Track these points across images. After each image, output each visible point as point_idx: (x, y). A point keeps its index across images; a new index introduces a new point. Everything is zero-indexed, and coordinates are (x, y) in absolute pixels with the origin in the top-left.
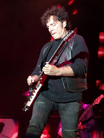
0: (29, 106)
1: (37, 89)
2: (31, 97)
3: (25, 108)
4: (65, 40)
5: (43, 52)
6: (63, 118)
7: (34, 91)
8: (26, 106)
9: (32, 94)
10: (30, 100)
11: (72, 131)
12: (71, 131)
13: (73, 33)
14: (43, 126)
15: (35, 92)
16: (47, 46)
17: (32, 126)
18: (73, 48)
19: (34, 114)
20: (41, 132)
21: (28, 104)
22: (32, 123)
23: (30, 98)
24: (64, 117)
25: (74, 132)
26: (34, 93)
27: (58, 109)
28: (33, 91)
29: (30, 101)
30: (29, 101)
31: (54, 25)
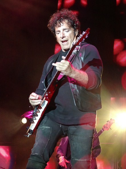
0: (33, 130)
1: (42, 108)
2: (35, 118)
3: (28, 133)
4: (75, 44)
5: (47, 67)
6: (73, 145)
7: (39, 110)
8: (29, 130)
9: (36, 115)
11: (84, 160)
12: (82, 160)
13: (85, 34)
14: (48, 156)
15: (39, 112)
16: (52, 60)
17: (35, 156)
18: (84, 58)
19: (37, 140)
20: (44, 164)
21: (32, 127)
22: (35, 152)
23: (34, 120)
24: (75, 144)
25: (86, 162)
26: (38, 114)
27: (68, 133)
28: (37, 111)
29: (34, 123)
30: (33, 123)
31: (66, 31)
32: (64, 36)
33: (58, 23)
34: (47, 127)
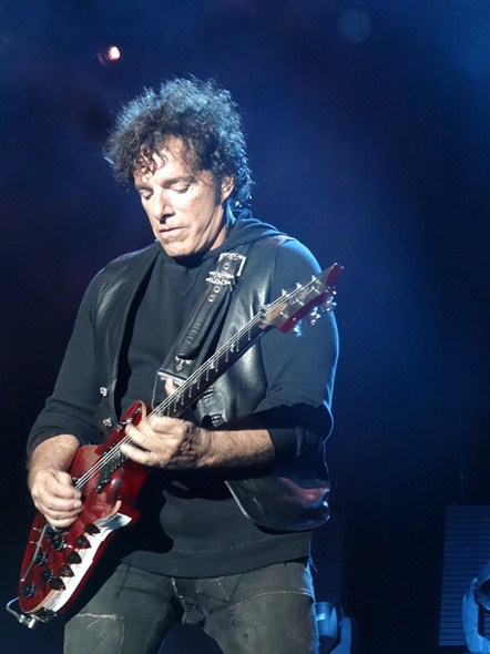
0: (56, 610)
2: (69, 568)
9: (72, 557)
10: (60, 586)
15: (88, 546)
21: (53, 602)
23: (64, 576)
26: (81, 552)
29: (64, 588)
30: (58, 589)
31: (178, 186)
32: (168, 211)
33: (142, 154)
34: (103, 616)
